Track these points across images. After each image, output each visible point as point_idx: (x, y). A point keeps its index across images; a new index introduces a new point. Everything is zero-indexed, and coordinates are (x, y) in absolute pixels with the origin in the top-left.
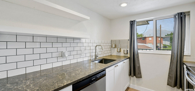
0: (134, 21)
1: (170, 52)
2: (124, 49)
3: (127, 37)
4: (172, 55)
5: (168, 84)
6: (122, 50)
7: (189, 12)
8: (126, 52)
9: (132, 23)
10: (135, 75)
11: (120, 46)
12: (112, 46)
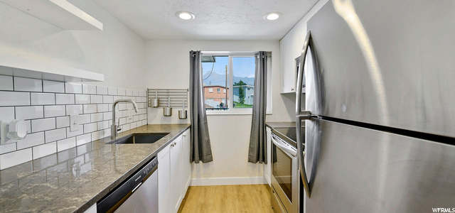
0: (199, 52)
1: (250, 111)
2: (180, 109)
3: (185, 84)
4: (253, 115)
5: (249, 161)
6: (175, 111)
7: (271, 53)
8: (183, 116)
9: (194, 56)
10: (201, 158)
11: (169, 102)
12: (149, 105)
